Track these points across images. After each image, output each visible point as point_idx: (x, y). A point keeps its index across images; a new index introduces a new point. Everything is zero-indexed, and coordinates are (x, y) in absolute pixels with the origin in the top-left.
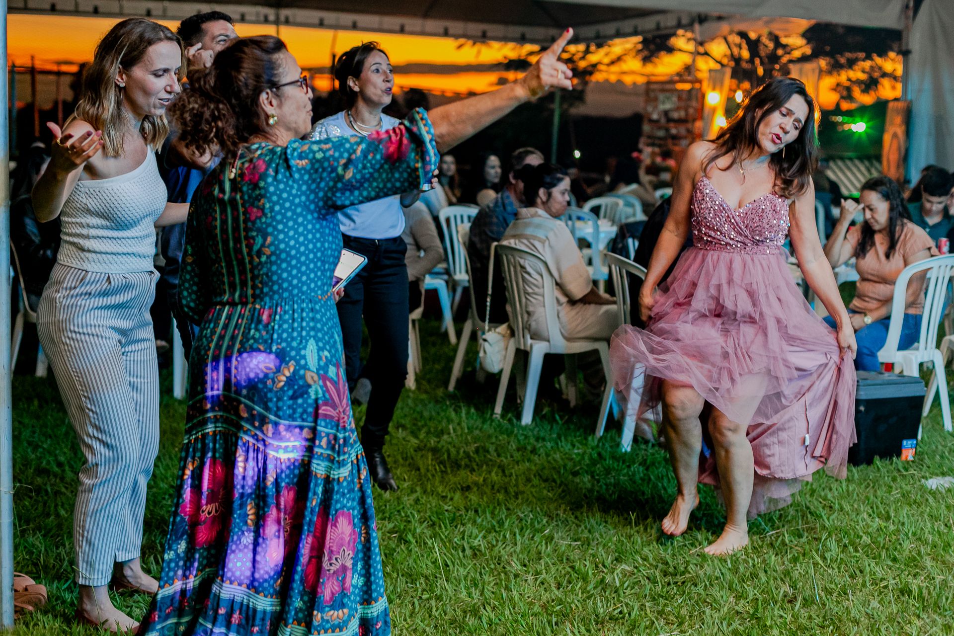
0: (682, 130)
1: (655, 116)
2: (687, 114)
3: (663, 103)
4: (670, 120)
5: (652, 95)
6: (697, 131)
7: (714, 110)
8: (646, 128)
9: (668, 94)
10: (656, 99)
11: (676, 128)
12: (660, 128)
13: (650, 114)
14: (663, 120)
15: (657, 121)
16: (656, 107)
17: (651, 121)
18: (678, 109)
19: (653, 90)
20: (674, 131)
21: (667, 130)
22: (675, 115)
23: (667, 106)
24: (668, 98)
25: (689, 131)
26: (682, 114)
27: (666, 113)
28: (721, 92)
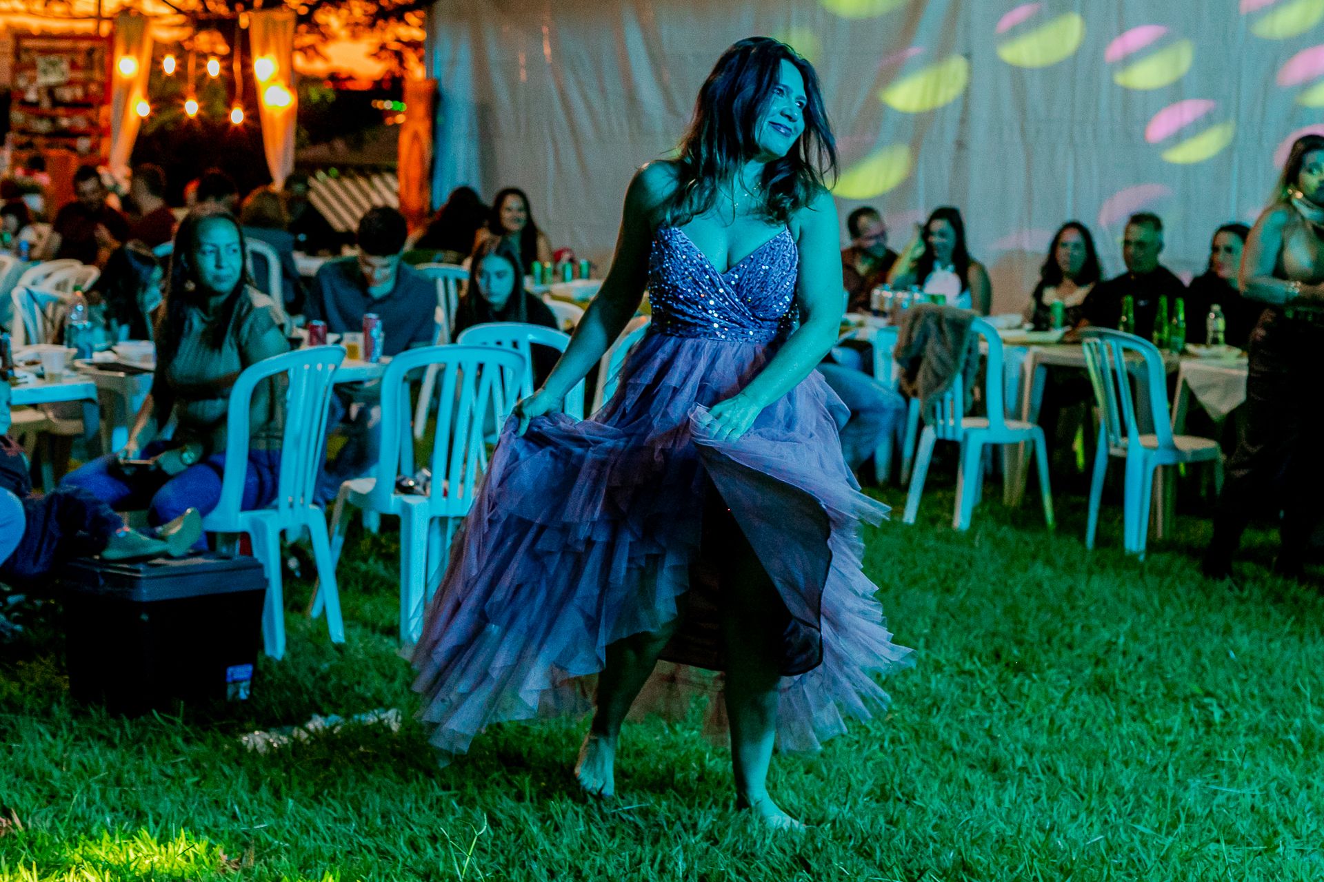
0: (80, 122)
1: (31, 96)
2: (86, 94)
3: (45, 72)
4: (56, 102)
5: (25, 58)
6: (103, 124)
7: (128, 87)
8: (17, 116)
9: (53, 58)
10: (33, 66)
11: (67, 116)
12: (41, 116)
13: (23, 92)
14: (46, 104)
15: (35, 105)
16: (32, 80)
17: (25, 104)
18: (70, 83)
19: (27, 50)
20: (65, 122)
21: (53, 120)
22: (67, 94)
23: (53, 79)
24: (53, 64)
25: (93, 124)
26: (79, 92)
27: (51, 90)
28: (139, 56)
